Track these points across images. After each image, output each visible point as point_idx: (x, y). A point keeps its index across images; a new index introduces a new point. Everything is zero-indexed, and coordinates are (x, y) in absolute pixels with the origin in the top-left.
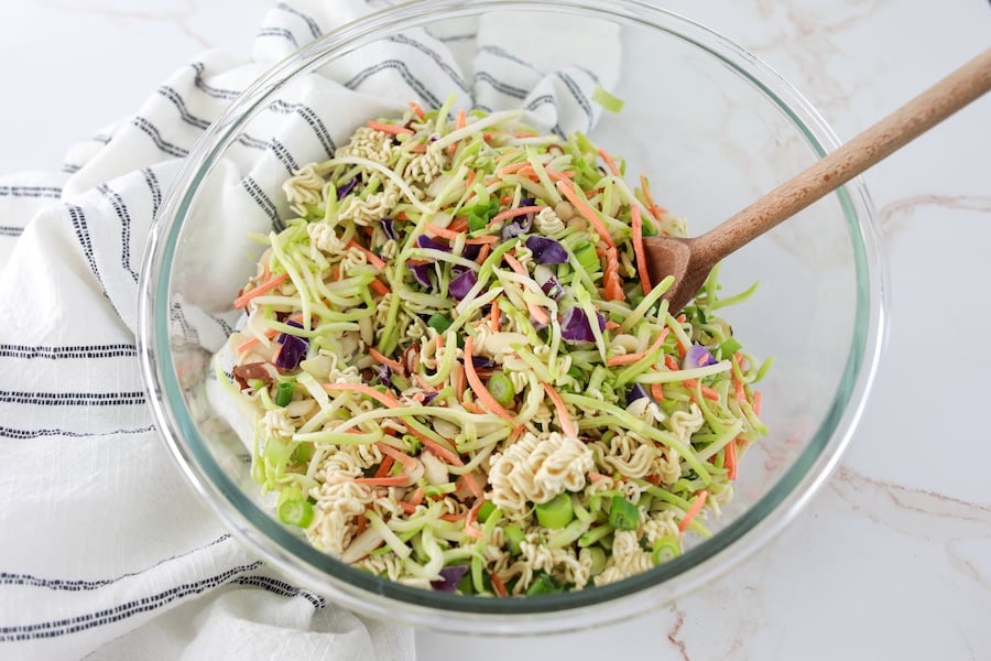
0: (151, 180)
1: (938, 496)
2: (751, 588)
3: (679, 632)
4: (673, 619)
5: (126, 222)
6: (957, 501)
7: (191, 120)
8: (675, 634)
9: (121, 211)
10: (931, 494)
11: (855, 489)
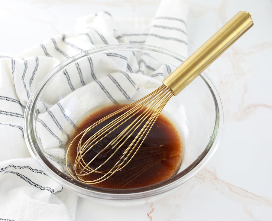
0: (37, 60)
1: (245, 190)
2: (177, 206)
3: (151, 214)
4: (151, 209)
5: (26, 68)
6: (251, 193)
7: (57, 49)
8: (149, 214)
9: (26, 64)
10: (243, 190)
11: (219, 183)
